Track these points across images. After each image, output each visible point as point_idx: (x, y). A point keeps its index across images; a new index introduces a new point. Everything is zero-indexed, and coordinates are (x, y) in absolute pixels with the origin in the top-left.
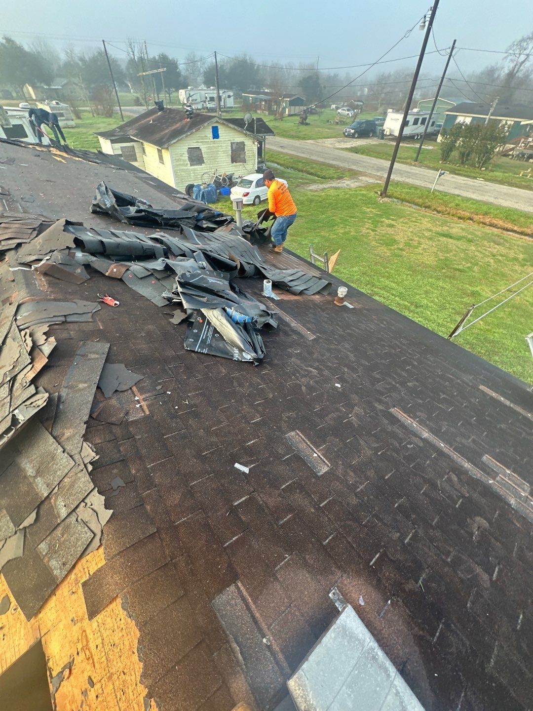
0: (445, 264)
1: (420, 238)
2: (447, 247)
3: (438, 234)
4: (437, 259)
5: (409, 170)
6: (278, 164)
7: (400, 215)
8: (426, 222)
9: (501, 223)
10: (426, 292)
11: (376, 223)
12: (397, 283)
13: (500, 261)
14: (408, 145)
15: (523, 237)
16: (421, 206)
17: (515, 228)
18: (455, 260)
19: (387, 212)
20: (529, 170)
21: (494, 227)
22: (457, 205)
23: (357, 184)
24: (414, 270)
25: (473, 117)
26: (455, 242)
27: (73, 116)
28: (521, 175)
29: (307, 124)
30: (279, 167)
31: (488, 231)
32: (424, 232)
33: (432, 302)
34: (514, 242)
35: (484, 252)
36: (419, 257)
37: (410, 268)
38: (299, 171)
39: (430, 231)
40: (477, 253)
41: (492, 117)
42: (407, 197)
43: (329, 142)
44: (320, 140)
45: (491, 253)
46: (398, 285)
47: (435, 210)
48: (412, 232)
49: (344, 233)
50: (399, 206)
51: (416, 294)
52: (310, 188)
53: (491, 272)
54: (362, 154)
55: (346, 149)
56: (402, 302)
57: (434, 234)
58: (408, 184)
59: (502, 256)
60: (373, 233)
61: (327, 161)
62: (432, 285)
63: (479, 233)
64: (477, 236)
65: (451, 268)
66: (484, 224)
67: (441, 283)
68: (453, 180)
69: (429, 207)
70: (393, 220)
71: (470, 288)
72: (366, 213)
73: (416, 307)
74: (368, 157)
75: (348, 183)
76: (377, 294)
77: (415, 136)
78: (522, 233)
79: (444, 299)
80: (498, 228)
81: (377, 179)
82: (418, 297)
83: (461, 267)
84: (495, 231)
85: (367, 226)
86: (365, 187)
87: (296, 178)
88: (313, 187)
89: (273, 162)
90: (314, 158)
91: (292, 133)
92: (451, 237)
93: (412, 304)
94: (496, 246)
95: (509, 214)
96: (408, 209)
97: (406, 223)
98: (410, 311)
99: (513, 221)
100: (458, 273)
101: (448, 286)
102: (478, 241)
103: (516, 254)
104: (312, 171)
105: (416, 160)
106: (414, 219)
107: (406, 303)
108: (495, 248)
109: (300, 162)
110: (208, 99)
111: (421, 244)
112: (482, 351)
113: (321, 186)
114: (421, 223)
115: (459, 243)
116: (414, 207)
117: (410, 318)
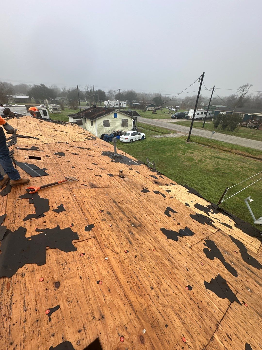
1: (205, 158)
2: (218, 163)
3: (214, 157)
4: (214, 168)
5: (200, 131)
6: (142, 127)
7: (195, 149)
8: (209, 152)
11: (184, 152)
12: (195, 178)
13: (245, 170)
14: (199, 122)
16: (206, 145)
19: (190, 147)
21: (241, 155)
22: (222, 145)
23: (176, 136)
24: (203, 172)
25: (227, 112)
26: (222, 161)
27: (60, 109)
29: (156, 113)
32: (208, 156)
34: (251, 162)
36: (205, 167)
37: (201, 171)
38: (151, 130)
39: (210, 155)
40: (233, 166)
41: (235, 112)
42: (199, 141)
43: (165, 120)
44: (161, 119)
45: (241, 166)
47: (212, 147)
48: (202, 156)
49: (170, 155)
50: (195, 145)
52: (155, 137)
53: (241, 174)
54: (179, 124)
55: (172, 123)
57: (212, 157)
58: (199, 136)
59: (246, 167)
60: (183, 156)
61: (164, 127)
65: (221, 172)
66: (236, 153)
67: (216, 179)
68: (220, 135)
69: (209, 146)
70: (193, 150)
71: (231, 182)
72: (180, 147)
74: (182, 126)
75: (172, 135)
76: (185, 182)
77: (202, 118)
78: (255, 158)
79: (218, 186)
81: (185, 134)
82: (205, 185)
83: (226, 172)
84: (242, 157)
85: (181, 153)
86: (180, 137)
87: (149, 133)
88: (157, 136)
90: (158, 125)
92: (220, 159)
94: (242, 163)
95: (247, 150)
96: (200, 146)
97: (199, 152)
100: (224, 175)
102: (233, 160)
103: (253, 167)
104: (157, 130)
105: (203, 127)
106: (202, 151)
109: (152, 127)
110: (116, 104)
111: (206, 161)
113: (160, 136)
114: (206, 152)
115: (224, 161)
116: (203, 145)
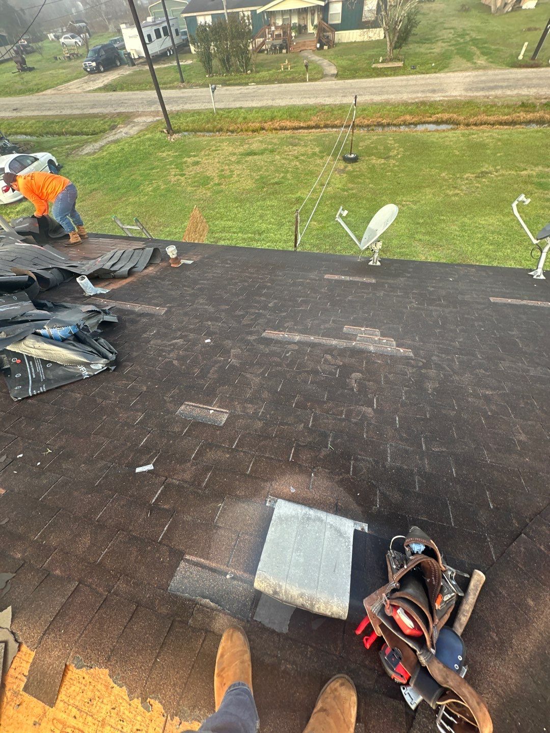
0: (263, 182)
1: (229, 165)
2: (256, 165)
3: (242, 155)
4: (254, 181)
5: (182, 95)
6: (26, 134)
7: (199, 149)
8: (227, 147)
9: (288, 124)
10: (261, 216)
11: (180, 166)
12: (233, 220)
13: (304, 161)
14: (166, 66)
15: (310, 131)
16: (213, 131)
17: (302, 125)
18: (269, 176)
19: (184, 150)
20: (287, 62)
21: (285, 129)
22: (245, 118)
23: (136, 129)
24: (240, 200)
25: (212, 15)
26: (260, 157)
28: (282, 69)
29: (31, 69)
30: (29, 138)
31: (283, 136)
32: (230, 158)
33: (270, 223)
34: (306, 138)
35: (288, 157)
36: (238, 185)
37: (236, 200)
38: (59, 134)
39: (234, 154)
40: (283, 161)
41: (229, 11)
42: (195, 126)
43: (74, 86)
44: (60, 87)
45: (293, 155)
46: (234, 221)
47: (228, 130)
48: (219, 162)
49: (154, 190)
50: (192, 139)
51: (254, 222)
52: (85, 151)
53: (302, 174)
54: (122, 89)
55: (100, 89)
56: (245, 236)
57: (239, 157)
58: (188, 111)
59: (303, 155)
60: (183, 179)
61: (86, 111)
62: (262, 207)
63: (275, 141)
64: (275, 144)
65: (270, 184)
66: (276, 129)
67: (268, 202)
68: (228, 92)
69: (220, 130)
70: (194, 156)
71: (293, 196)
72: (163, 159)
73: (260, 234)
74: (131, 93)
75: (124, 131)
76: (220, 239)
77: (167, 52)
78: (309, 128)
79: (278, 216)
80: (288, 130)
81: (154, 116)
82: (256, 224)
83: (276, 180)
84: (288, 133)
85: (173, 173)
86: (147, 129)
87: (61, 145)
88: (88, 149)
89: (16, 133)
90: (67, 112)
91: (18, 86)
92: (255, 154)
93: (254, 233)
94: (295, 148)
95: (292, 112)
96: (204, 139)
97: (209, 155)
98: (257, 241)
99: (297, 118)
100: (277, 187)
101: (275, 203)
102: (278, 148)
103: (312, 149)
104: (75, 129)
105: (183, 81)
106: (214, 148)
107: (250, 235)
108: (295, 150)
109: (53, 122)
111: (234, 171)
112: (327, 247)
113: (97, 145)
114: (223, 150)
115: (264, 157)
116: (208, 134)
117: (260, 247)
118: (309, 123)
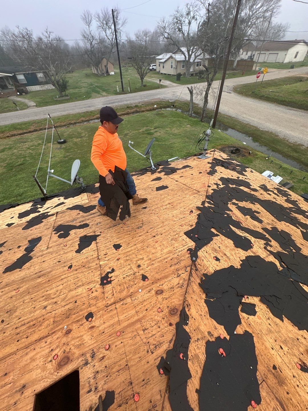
0: (11, 167)
2: (2, 159)
9: (15, 132)
10: (17, 186)
18: (13, 162)
21: (14, 136)
31: (14, 139)
34: (30, 137)
35: (23, 149)
40: (20, 152)
51: (13, 190)
62: (15, 180)
63: (10, 143)
118: (29, 130)
